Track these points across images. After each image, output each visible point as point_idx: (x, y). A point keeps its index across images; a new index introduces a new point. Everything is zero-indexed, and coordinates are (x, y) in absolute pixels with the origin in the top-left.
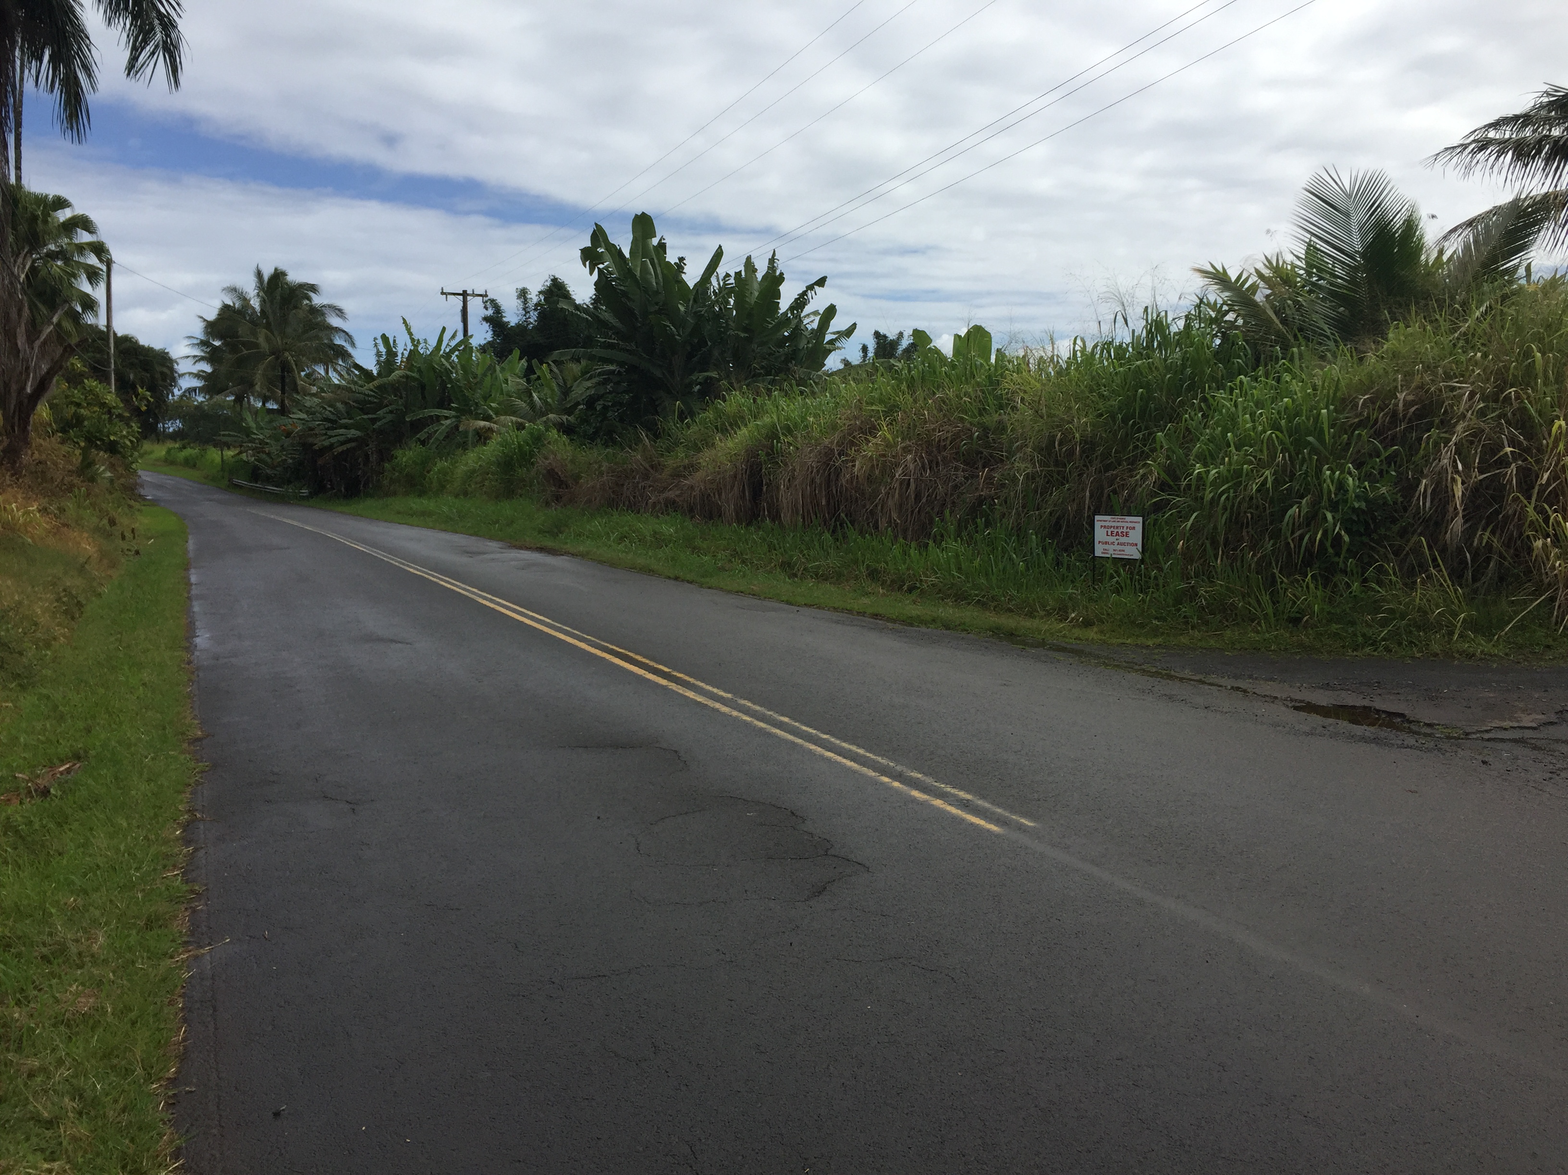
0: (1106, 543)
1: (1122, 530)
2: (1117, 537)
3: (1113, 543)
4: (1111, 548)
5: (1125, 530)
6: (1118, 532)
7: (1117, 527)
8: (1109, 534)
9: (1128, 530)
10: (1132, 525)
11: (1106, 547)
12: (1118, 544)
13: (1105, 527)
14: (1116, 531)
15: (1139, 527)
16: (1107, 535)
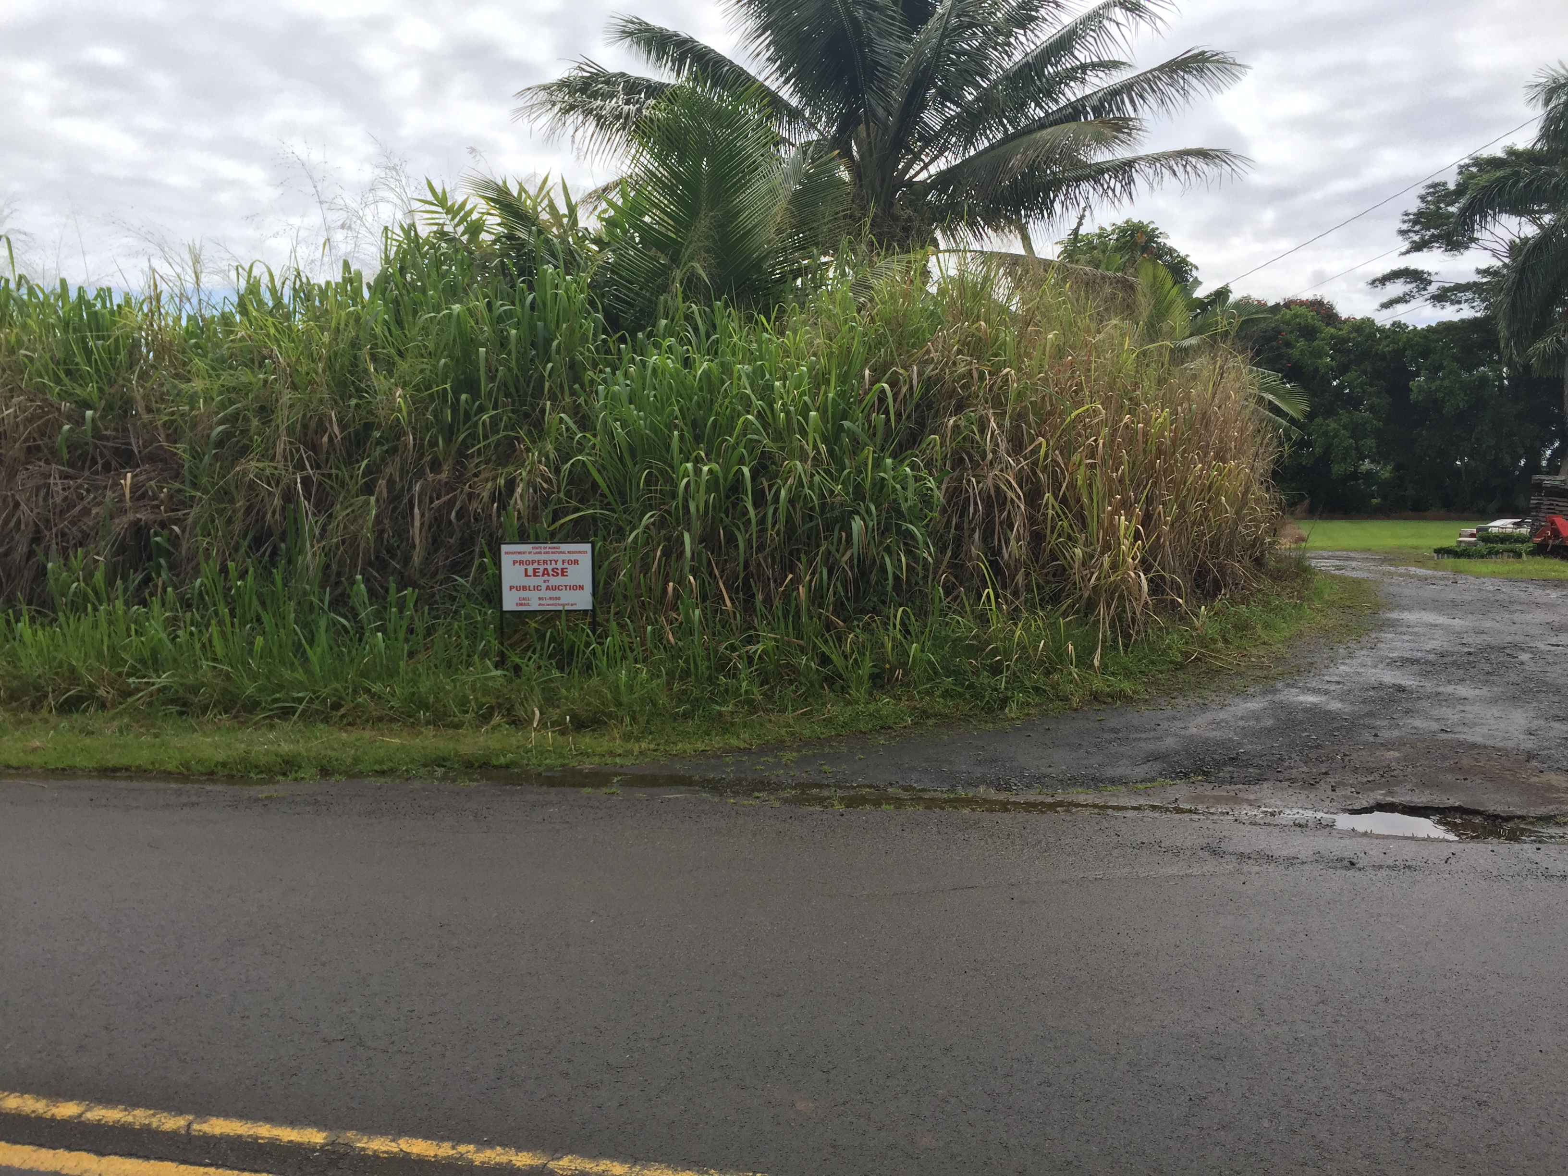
0: (524, 588)
1: (554, 565)
2: (546, 577)
3: (537, 588)
4: (533, 595)
5: (560, 566)
6: (546, 569)
7: (545, 562)
8: (530, 572)
9: (566, 565)
10: (573, 557)
11: (523, 594)
12: (548, 588)
13: (521, 562)
14: (542, 567)
15: (586, 561)
16: (526, 575)
